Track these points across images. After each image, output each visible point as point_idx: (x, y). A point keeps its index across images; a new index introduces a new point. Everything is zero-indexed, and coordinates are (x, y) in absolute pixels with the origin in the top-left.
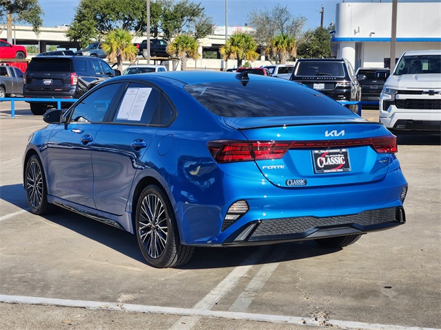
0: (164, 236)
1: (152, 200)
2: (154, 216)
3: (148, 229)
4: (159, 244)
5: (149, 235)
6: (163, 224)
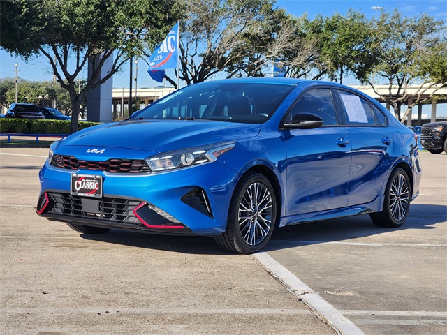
0: (393, 188)
1: (397, 216)
2: (398, 204)
3: (402, 196)
4: (397, 184)
5: (402, 192)
6: (392, 197)
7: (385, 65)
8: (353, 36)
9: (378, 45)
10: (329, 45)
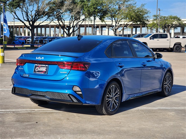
7: (109, 15)
8: (96, 3)
9: (107, 7)
10: (86, 7)
